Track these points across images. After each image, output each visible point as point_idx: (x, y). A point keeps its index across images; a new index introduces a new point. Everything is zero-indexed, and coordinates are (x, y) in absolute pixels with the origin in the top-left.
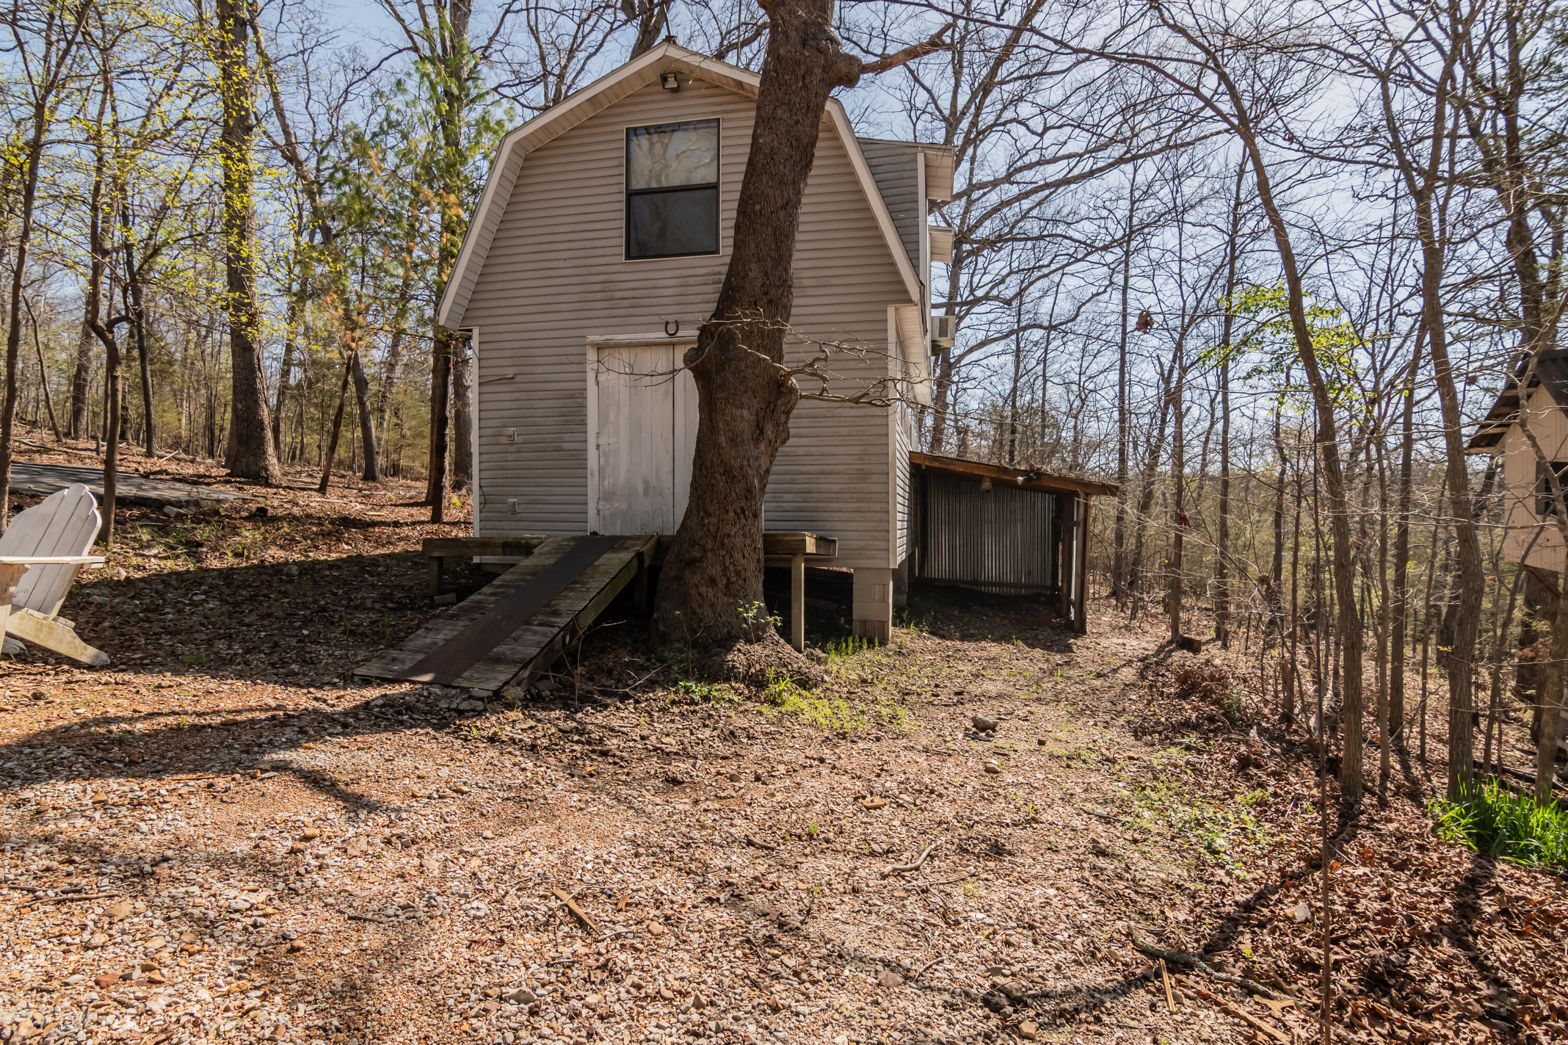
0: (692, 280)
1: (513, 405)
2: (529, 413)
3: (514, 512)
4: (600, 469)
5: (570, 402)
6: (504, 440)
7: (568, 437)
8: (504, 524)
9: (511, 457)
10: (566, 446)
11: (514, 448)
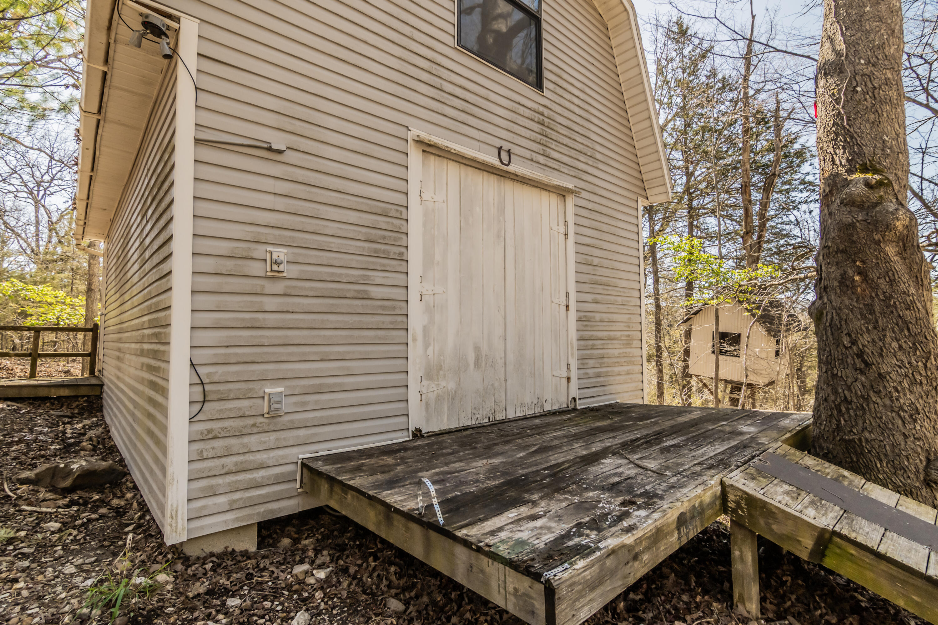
0: (521, 110)
1: (280, 203)
2: (310, 225)
3: (273, 415)
4: (426, 330)
5: (381, 221)
6: (256, 268)
7: (378, 277)
8: (253, 441)
9: (270, 303)
10: (375, 291)
11: (279, 287)
